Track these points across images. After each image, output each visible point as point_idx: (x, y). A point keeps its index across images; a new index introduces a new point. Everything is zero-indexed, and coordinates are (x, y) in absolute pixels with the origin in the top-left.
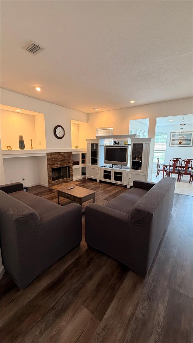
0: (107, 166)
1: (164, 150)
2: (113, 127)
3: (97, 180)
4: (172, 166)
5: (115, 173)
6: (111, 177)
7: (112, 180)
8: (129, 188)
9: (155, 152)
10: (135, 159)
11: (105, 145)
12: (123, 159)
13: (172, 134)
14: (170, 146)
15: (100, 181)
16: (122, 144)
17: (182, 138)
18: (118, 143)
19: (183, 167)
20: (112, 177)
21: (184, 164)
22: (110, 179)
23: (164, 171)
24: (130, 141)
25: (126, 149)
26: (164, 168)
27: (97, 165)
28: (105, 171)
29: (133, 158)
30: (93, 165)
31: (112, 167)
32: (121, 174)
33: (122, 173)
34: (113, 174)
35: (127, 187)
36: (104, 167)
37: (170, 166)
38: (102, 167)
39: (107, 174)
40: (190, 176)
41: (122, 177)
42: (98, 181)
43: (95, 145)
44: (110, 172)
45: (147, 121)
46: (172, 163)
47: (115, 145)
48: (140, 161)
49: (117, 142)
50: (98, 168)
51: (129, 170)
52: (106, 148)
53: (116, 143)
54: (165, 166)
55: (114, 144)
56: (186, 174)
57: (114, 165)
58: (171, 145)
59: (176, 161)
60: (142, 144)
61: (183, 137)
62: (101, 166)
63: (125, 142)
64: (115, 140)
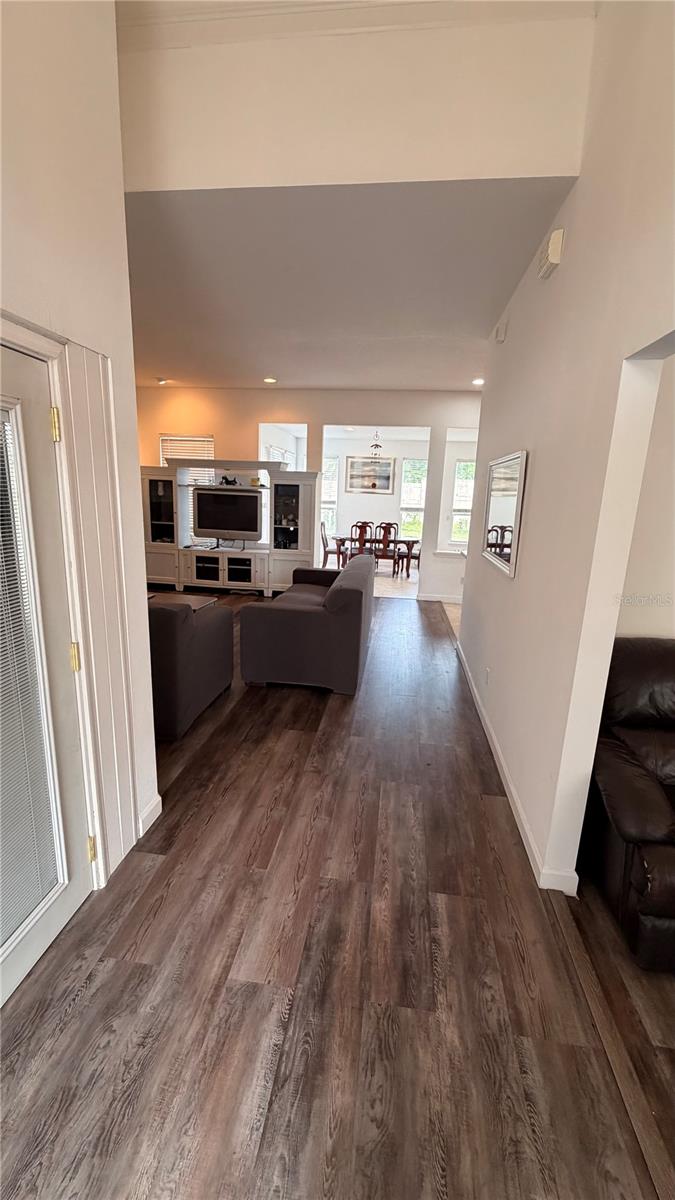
0: (206, 544)
1: (333, 502)
2: (212, 437)
3: (174, 585)
4: (357, 540)
5: (232, 561)
6: (221, 573)
7: (224, 581)
8: (270, 595)
9: (323, 506)
10: (281, 524)
11: (196, 485)
12: (251, 524)
13: (350, 460)
14: (346, 491)
15: (185, 587)
16: (243, 484)
17: (372, 473)
18: (233, 482)
19: (379, 542)
20: (224, 574)
21: (380, 535)
22: (216, 578)
23: (339, 553)
24: (264, 477)
25: (256, 497)
26: (339, 547)
27: (172, 542)
28: (200, 559)
29: (277, 521)
30: (158, 544)
31: (218, 547)
32: (247, 562)
33: (249, 560)
34: (223, 566)
35: (266, 595)
36: (195, 548)
37: (352, 540)
38: (189, 547)
39: (207, 566)
40: (392, 561)
41: (250, 570)
42: (180, 588)
43: (160, 483)
44: (215, 560)
45: (302, 430)
46: (356, 534)
47: (225, 486)
48: (292, 529)
49: (230, 479)
50: (176, 552)
51: (268, 552)
52: (198, 494)
53: (228, 482)
54: (341, 540)
55: (221, 483)
56: (385, 557)
57: (223, 539)
58: (349, 489)
59: (363, 527)
60: (298, 486)
61: (374, 470)
62: (186, 545)
63: (253, 480)
64: (224, 473)
